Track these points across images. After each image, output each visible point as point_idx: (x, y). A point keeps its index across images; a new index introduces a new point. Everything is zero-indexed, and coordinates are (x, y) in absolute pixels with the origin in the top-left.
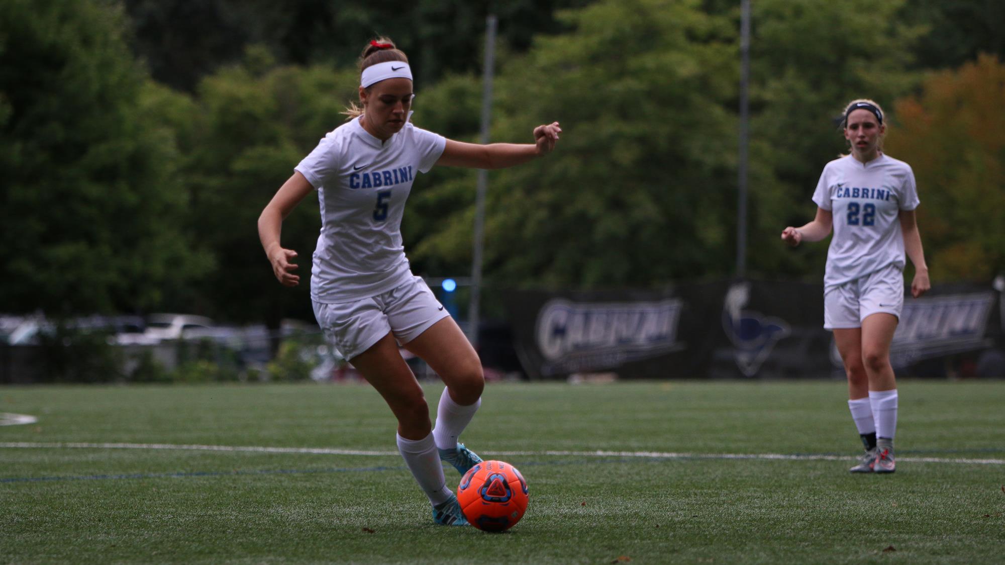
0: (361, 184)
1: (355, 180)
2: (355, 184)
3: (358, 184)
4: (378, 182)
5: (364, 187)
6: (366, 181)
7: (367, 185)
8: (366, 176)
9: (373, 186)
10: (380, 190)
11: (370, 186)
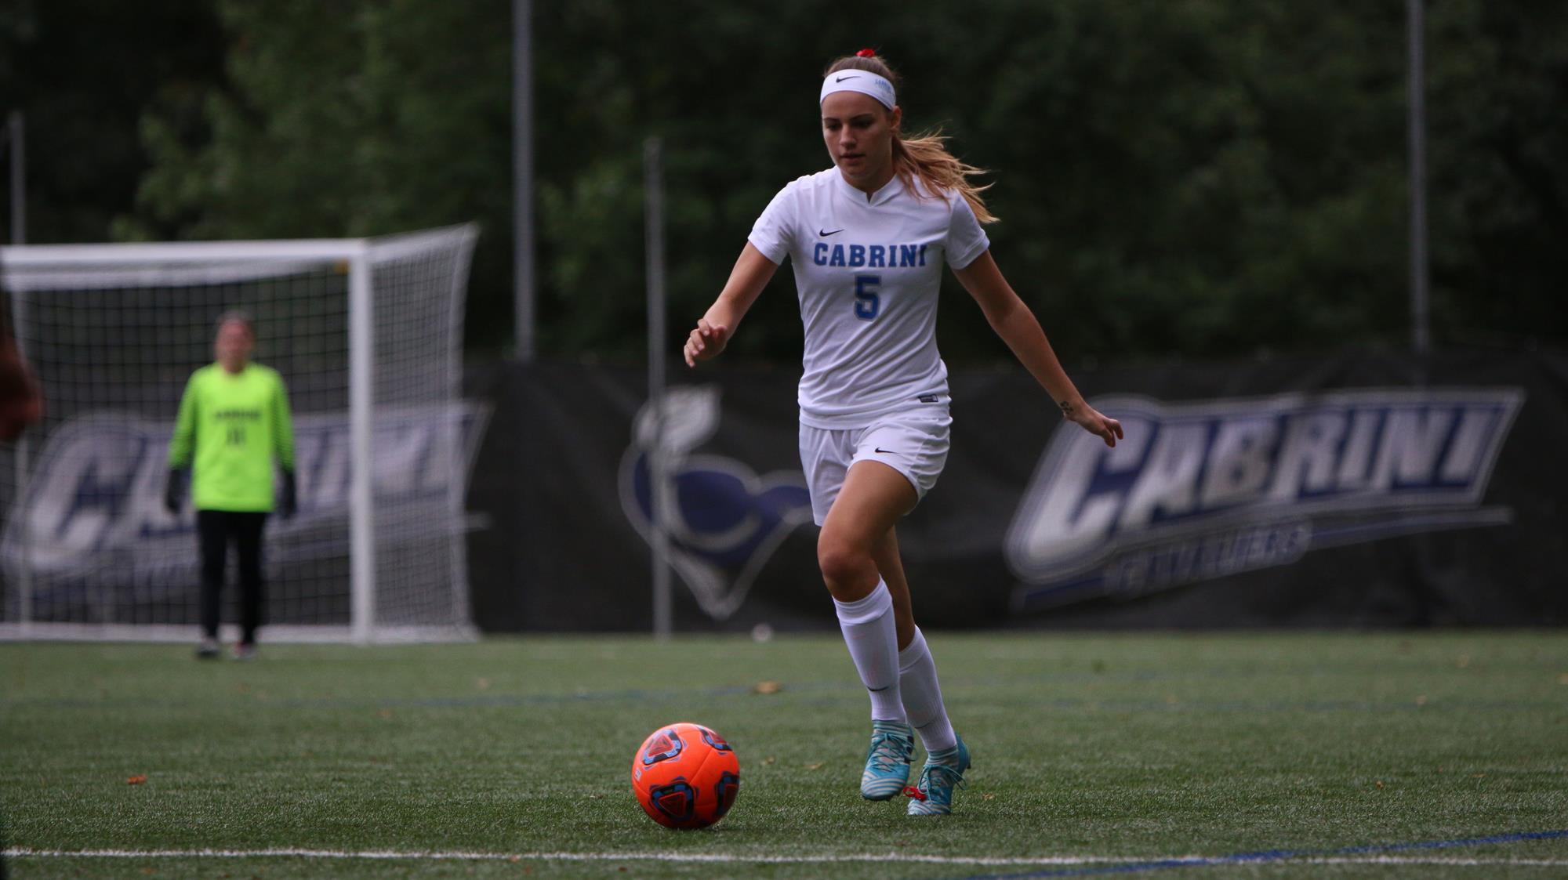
0: (829, 260)
1: (822, 254)
2: (820, 258)
3: (825, 259)
4: (857, 260)
5: (832, 263)
6: (838, 255)
7: (837, 262)
8: (839, 249)
9: (847, 264)
10: (859, 272)
11: (842, 263)
